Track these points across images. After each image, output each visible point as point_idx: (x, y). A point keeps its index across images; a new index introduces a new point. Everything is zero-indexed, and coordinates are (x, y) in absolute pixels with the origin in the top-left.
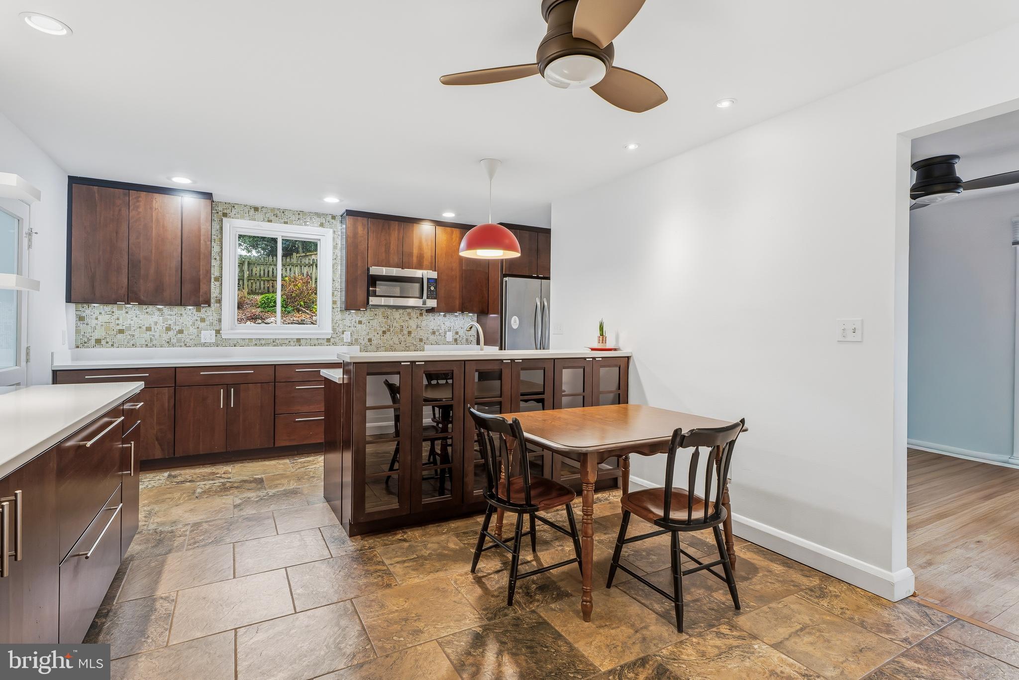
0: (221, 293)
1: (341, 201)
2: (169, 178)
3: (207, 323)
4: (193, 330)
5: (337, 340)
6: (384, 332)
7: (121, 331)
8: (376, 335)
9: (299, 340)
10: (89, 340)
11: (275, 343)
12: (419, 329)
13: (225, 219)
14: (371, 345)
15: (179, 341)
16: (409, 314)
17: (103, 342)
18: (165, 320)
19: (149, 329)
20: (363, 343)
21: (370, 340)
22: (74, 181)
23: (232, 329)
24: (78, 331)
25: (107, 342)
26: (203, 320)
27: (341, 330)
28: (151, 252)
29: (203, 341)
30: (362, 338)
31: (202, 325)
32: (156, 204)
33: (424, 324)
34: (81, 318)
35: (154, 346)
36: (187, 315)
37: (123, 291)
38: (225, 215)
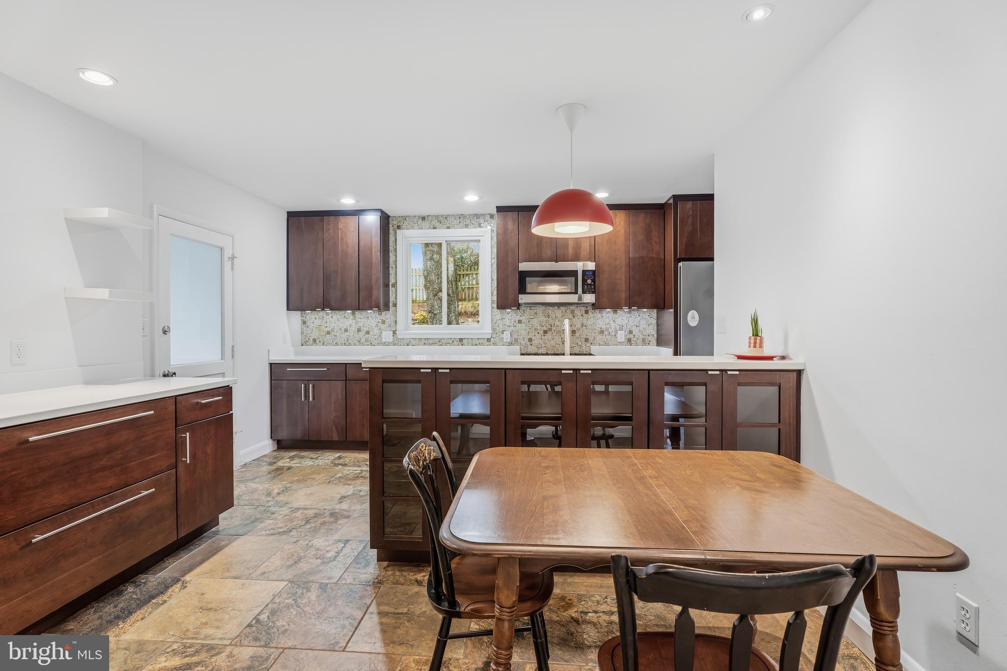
0: (396, 298)
1: (481, 198)
2: (338, 200)
3: (387, 324)
4: (376, 331)
5: (497, 340)
6: (545, 332)
7: (328, 333)
8: (536, 334)
9: (461, 340)
10: (309, 339)
11: (440, 342)
12: (584, 328)
13: (398, 231)
14: (532, 345)
15: (367, 340)
16: (573, 312)
17: (318, 341)
18: (357, 323)
19: (346, 330)
20: (523, 343)
21: (530, 340)
22: (291, 215)
23: (405, 330)
24: (302, 333)
25: (320, 342)
26: (383, 322)
27: (500, 330)
28: (338, 266)
29: (383, 340)
30: (521, 337)
31: (383, 326)
32: (341, 226)
33: (590, 322)
34: (304, 323)
35: (350, 345)
36: (369, 319)
37: (320, 300)
38: (399, 227)
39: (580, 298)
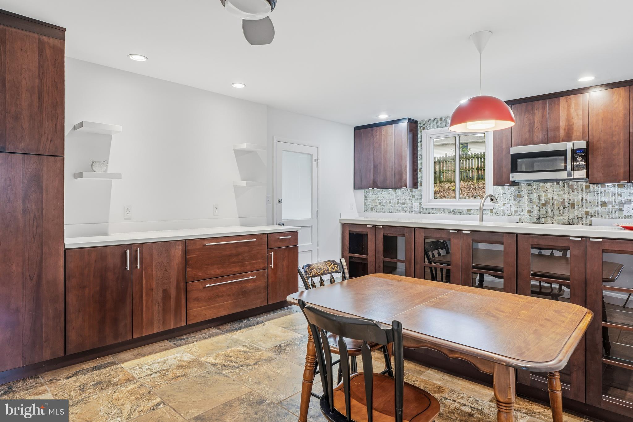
0: (422, 179)
2: (377, 116)
3: (416, 198)
4: (409, 203)
5: (499, 211)
6: (543, 205)
7: (380, 204)
8: (535, 207)
9: (469, 210)
10: (369, 208)
11: (453, 212)
12: (584, 201)
13: (423, 131)
14: (530, 216)
15: (403, 209)
16: (572, 187)
17: (373, 209)
18: (397, 197)
19: (390, 202)
20: (522, 214)
21: (529, 211)
22: (356, 129)
23: (428, 202)
24: (365, 204)
25: (375, 210)
26: (414, 197)
27: (501, 203)
28: (382, 159)
29: (413, 210)
30: (521, 209)
31: (413, 200)
32: (383, 133)
33: (590, 196)
34: (366, 197)
35: (392, 212)
36: (404, 194)
37: (371, 182)
38: (424, 128)
39: (569, 174)
